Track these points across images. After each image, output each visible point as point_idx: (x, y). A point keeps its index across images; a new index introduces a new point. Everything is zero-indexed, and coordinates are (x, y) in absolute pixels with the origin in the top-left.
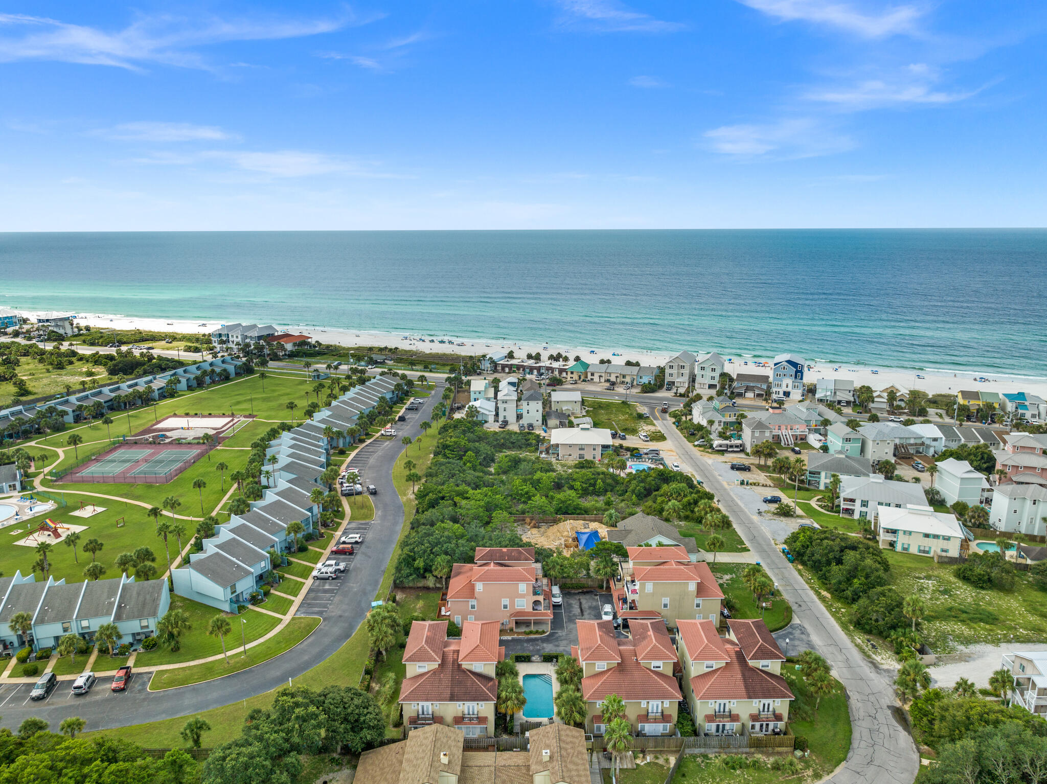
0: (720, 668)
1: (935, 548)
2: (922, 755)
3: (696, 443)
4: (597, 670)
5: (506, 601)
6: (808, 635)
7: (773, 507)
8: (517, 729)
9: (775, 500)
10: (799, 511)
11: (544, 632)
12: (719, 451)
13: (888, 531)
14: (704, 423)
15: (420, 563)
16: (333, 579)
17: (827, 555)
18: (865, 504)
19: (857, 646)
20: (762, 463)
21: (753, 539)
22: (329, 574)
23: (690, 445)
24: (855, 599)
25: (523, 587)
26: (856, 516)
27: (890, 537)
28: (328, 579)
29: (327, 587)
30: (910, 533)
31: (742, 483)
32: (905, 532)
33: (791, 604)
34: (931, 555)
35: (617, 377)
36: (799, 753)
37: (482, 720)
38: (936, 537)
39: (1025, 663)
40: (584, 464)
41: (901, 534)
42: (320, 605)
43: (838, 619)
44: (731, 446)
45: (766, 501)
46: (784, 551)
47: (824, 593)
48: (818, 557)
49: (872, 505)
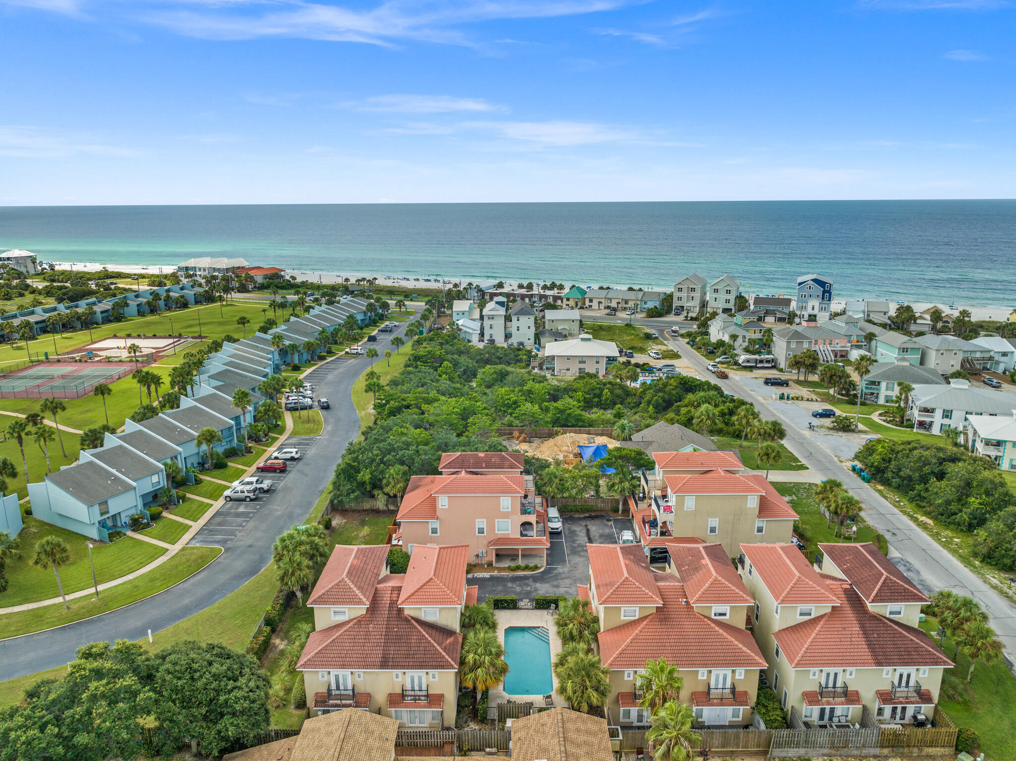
0: (822, 617)
3: (718, 360)
4: (624, 618)
5: (481, 523)
6: (918, 573)
7: (827, 422)
8: (493, 714)
9: (826, 414)
10: (861, 427)
11: (536, 568)
12: (745, 367)
13: (988, 443)
14: (726, 338)
15: (365, 475)
16: (251, 500)
17: (920, 469)
18: (947, 414)
19: (995, 587)
20: (800, 377)
21: (810, 456)
22: (246, 494)
24: (978, 521)
25: (506, 503)
26: (935, 430)
27: (993, 452)
28: (244, 500)
29: (242, 509)
31: (782, 397)
33: (881, 532)
35: (618, 303)
36: (965, 759)
37: (434, 700)
40: (585, 377)
41: (1008, 445)
42: (226, 532)
43: (954, 552)
44: (761, 361)
45: (816, 415)
46: (854, 469)
47: (923, 519)
48: (906, 472)
49: (958, 416)
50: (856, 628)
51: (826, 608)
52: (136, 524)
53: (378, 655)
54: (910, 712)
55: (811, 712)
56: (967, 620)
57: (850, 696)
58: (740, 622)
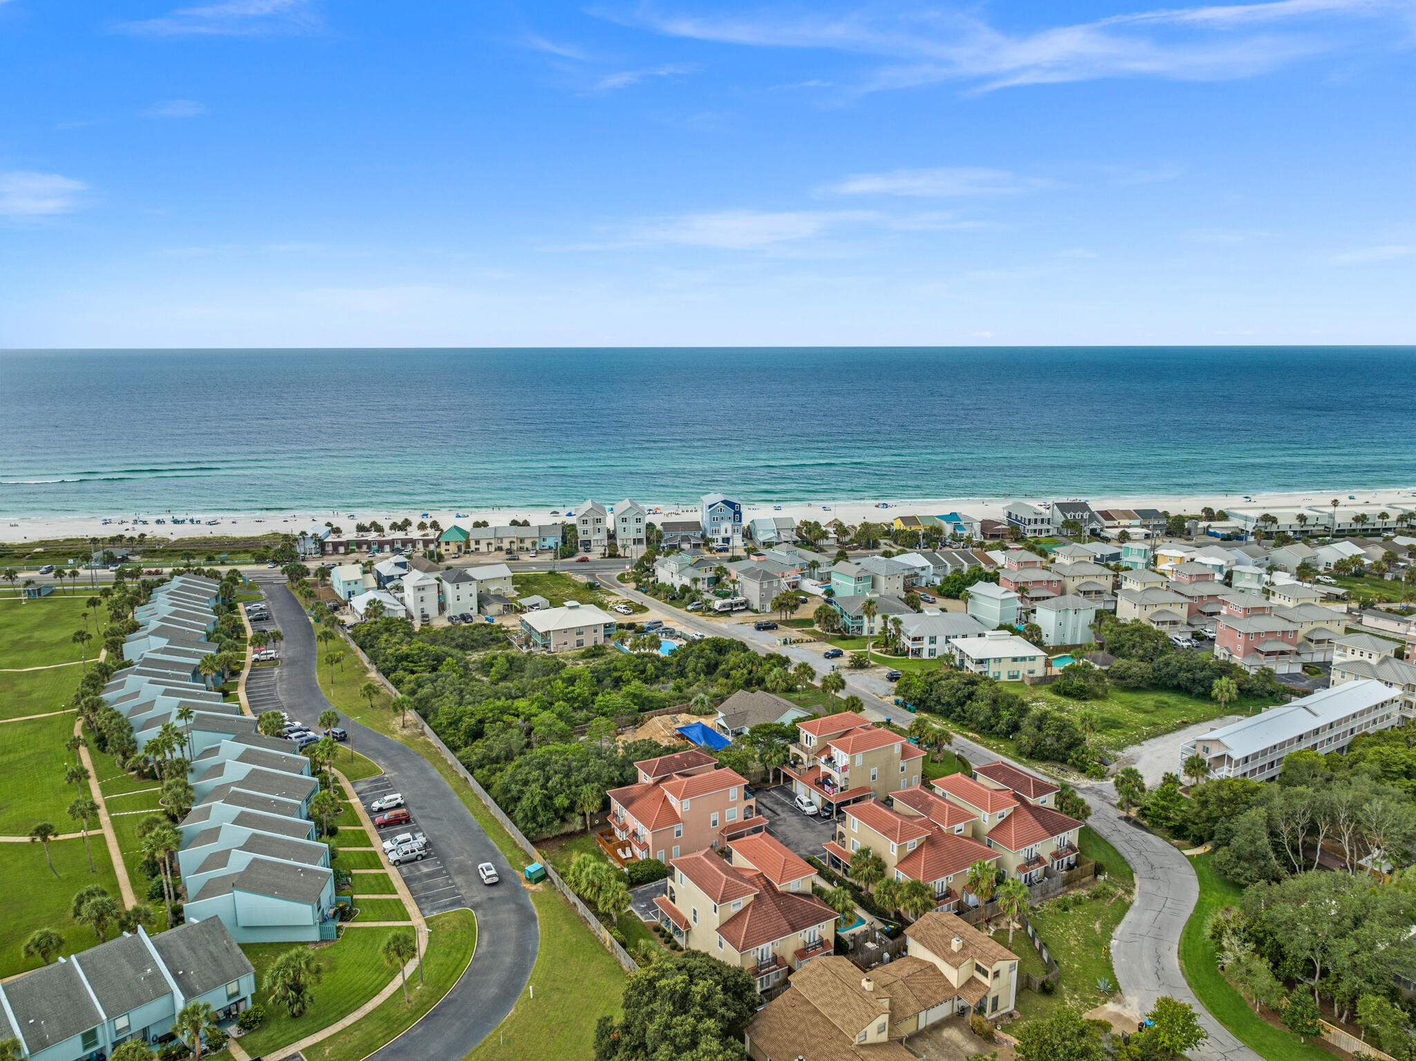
0: (1010, 815)
1: (1023, 669)
2: (1179, 848)
3: (690, 607)
4: (909, 850)
5: (714, 816)
7: (843, 661)
8: (851, 945)
9: (837, 654)
12: (722, 612)
13: (974, 661)
14: (687, 581)
15: (561, 801)
16: (423, 857)
17: (954, 695)
18: (933, 640)
19: (1044, 774)
20: (784, 618)
22: (417, 852)
23: (682, 611)
24: (1013, 729)
25: (734, 793)
26: (925, 655)
27: (980, 668)
28: (416, 859)
29: (425, 870)
30: (1000, 660)
31: (785, 643)
32: (995, 659)
34: (1020, 678)
36: (1101, 878)
37: (822, 943)
38: (1023, 659)
39: (1207, 745)
40: (595, 652)
41: (992, 661)
42: (445, 895)
44: (736, 605)
46: (897, 703)
47: (970, 734)
48: (945, 700)
49: (941, 640)
50: (1031, 818)
51: (1010, 809)
52: (344, 914)
53: (784, 924)
57: (1039, 860)
58: (971, 833)
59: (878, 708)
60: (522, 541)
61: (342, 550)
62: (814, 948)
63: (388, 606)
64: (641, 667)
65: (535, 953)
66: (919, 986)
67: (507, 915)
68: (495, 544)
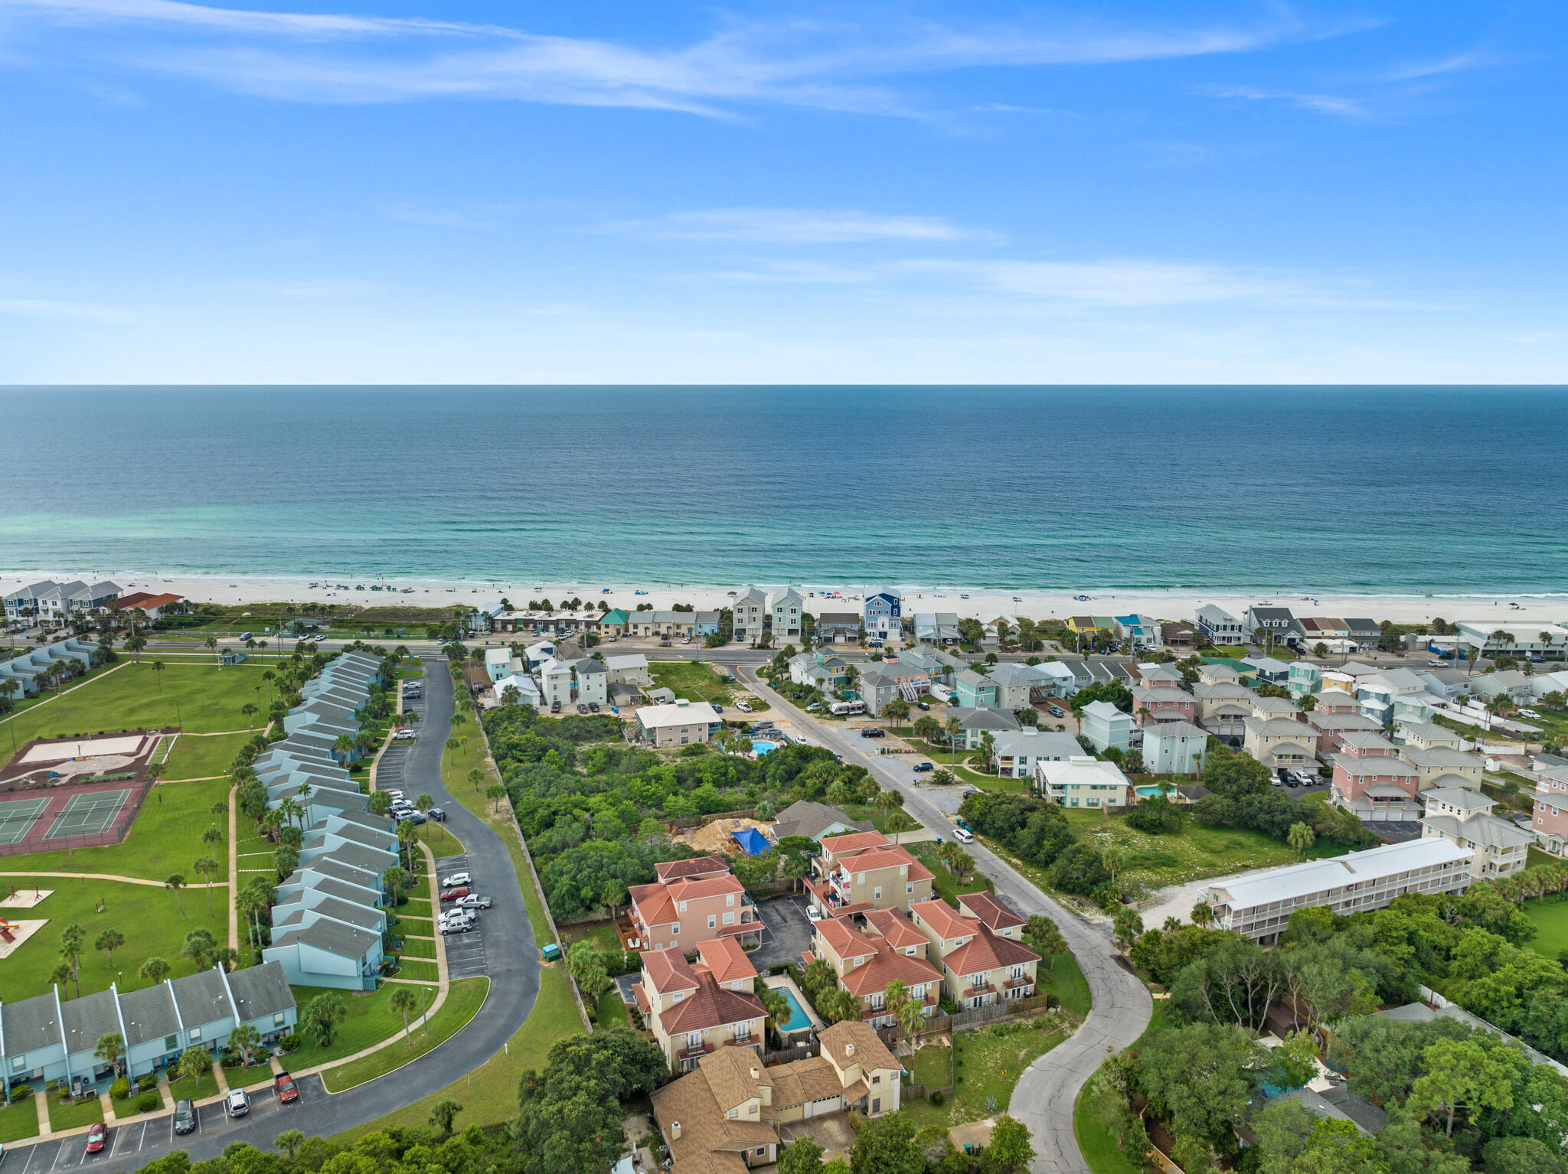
0: (969, 943)
1: (1103, 798)
2: (1151, 991)
3: (809, 708)
4: (856, 965)
5: (712, 918)
6: (1016, 904)
7: (929, 775)
8: (785, 1042)
9: (927, 768)
10: (957, 778)
11: (755, 946)
12: (840, 716)
13: (1055, 787)
14: (812, 682)
15: (587, 892)
16: (468, 930)
17: (1008, 820)
18: (1023, 761)
19: (1064, 906)
20: (894, 725)
21: (922, 814)
22: (463, 926)
23: (801, 711)
24: (1051, 859)
25: (731, 899)
26: (1015, 775)
27: (1059, 794)
28: (462, 931)
29: (466, 941)
30: (1078, 786)
31: (883, 752)
32: (1073, 786)
33: (988, 876)
34: (1100, 807)
35: (669, 628)
36: (1052, 1010)
37: (752, 1038)
38: (1103, 787)
39: (1218, 893)
40: (695, 751)
41: (1069, 788)
42: (474, 963)
43: (1037, 884)
44: (852, 709)
45: (918, 769)
46: (959, 823)
47: (1014, 860)
48: (999, 824)
49: (1031, 760)
50: (988, 947)
51: (970, 938)
52: (387, 970)
53: (716, 1016)
54: (1022, 992)
55: (968, 1002)
56: (1047, 931)
57: (989, 988)
58: (923, 956)
59: (936, 825)
60: (678, 627)
61: (510, 627)
62: (743, 1040)
63: (523, 692)
64: (723, 770)
65: (524, 1018)
66: (811, 1082)
67: (516, 986)
68: (653, 629)
